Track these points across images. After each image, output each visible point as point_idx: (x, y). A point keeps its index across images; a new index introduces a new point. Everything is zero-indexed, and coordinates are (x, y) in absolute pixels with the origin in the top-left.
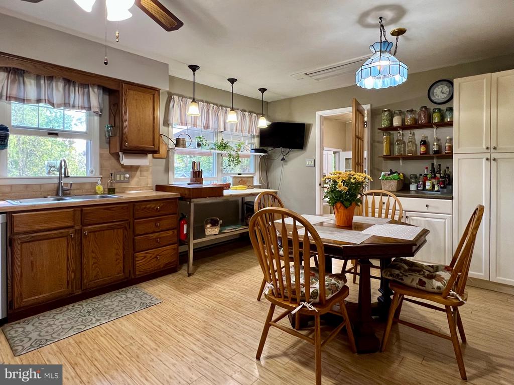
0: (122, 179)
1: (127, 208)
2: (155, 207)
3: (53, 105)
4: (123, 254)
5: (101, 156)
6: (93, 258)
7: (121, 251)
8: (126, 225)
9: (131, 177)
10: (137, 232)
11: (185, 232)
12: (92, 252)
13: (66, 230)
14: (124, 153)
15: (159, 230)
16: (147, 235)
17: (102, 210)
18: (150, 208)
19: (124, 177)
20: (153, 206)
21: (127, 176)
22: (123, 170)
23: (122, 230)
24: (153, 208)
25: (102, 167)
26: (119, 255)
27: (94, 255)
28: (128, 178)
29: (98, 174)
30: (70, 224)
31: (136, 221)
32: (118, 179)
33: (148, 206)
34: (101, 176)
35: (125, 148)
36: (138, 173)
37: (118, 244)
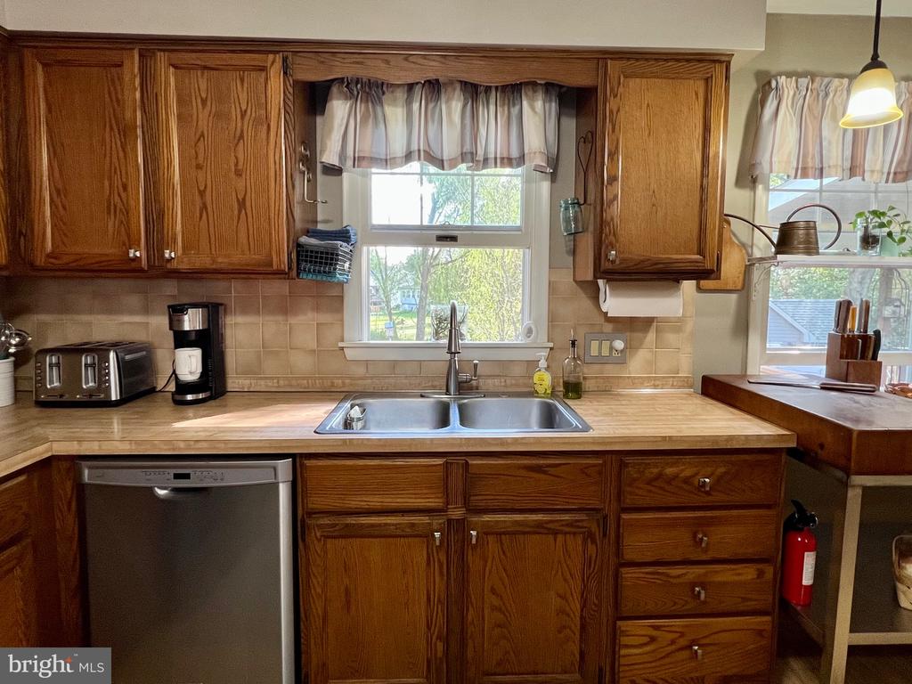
0: (605, 352)
1: (600, 473)
2: (697, 474)
3: (440, 164)
4: (582, 618)
5: (553, 288)
6: (494, 608)
7: (576, 605)
8: (594, 528)
9: (631, 348)
10: (629, 555)
11: (807, 579)
12: (493, 591)
13: (425, 519)
14: (609, 281)
15: (704, 557)
16: (661, 570)
17: (524, 473)
18: (676, 477)
19: (611, 348)
20: (688, 473)
21: (619, 345)
22: (608, 328)
23: (579, 540)
24: (687, 481)
25: (553, 319)
26: (568, 615)
27: (496, 602)
28: (622, 351)
29: (543, 339)
30: (434, 502)
31: (624, 516)
32: (594, 352)
33: (669, 471)
34: (551, 345)
35: (609, 266)
36: (651, 336)
37: (565, 580)
